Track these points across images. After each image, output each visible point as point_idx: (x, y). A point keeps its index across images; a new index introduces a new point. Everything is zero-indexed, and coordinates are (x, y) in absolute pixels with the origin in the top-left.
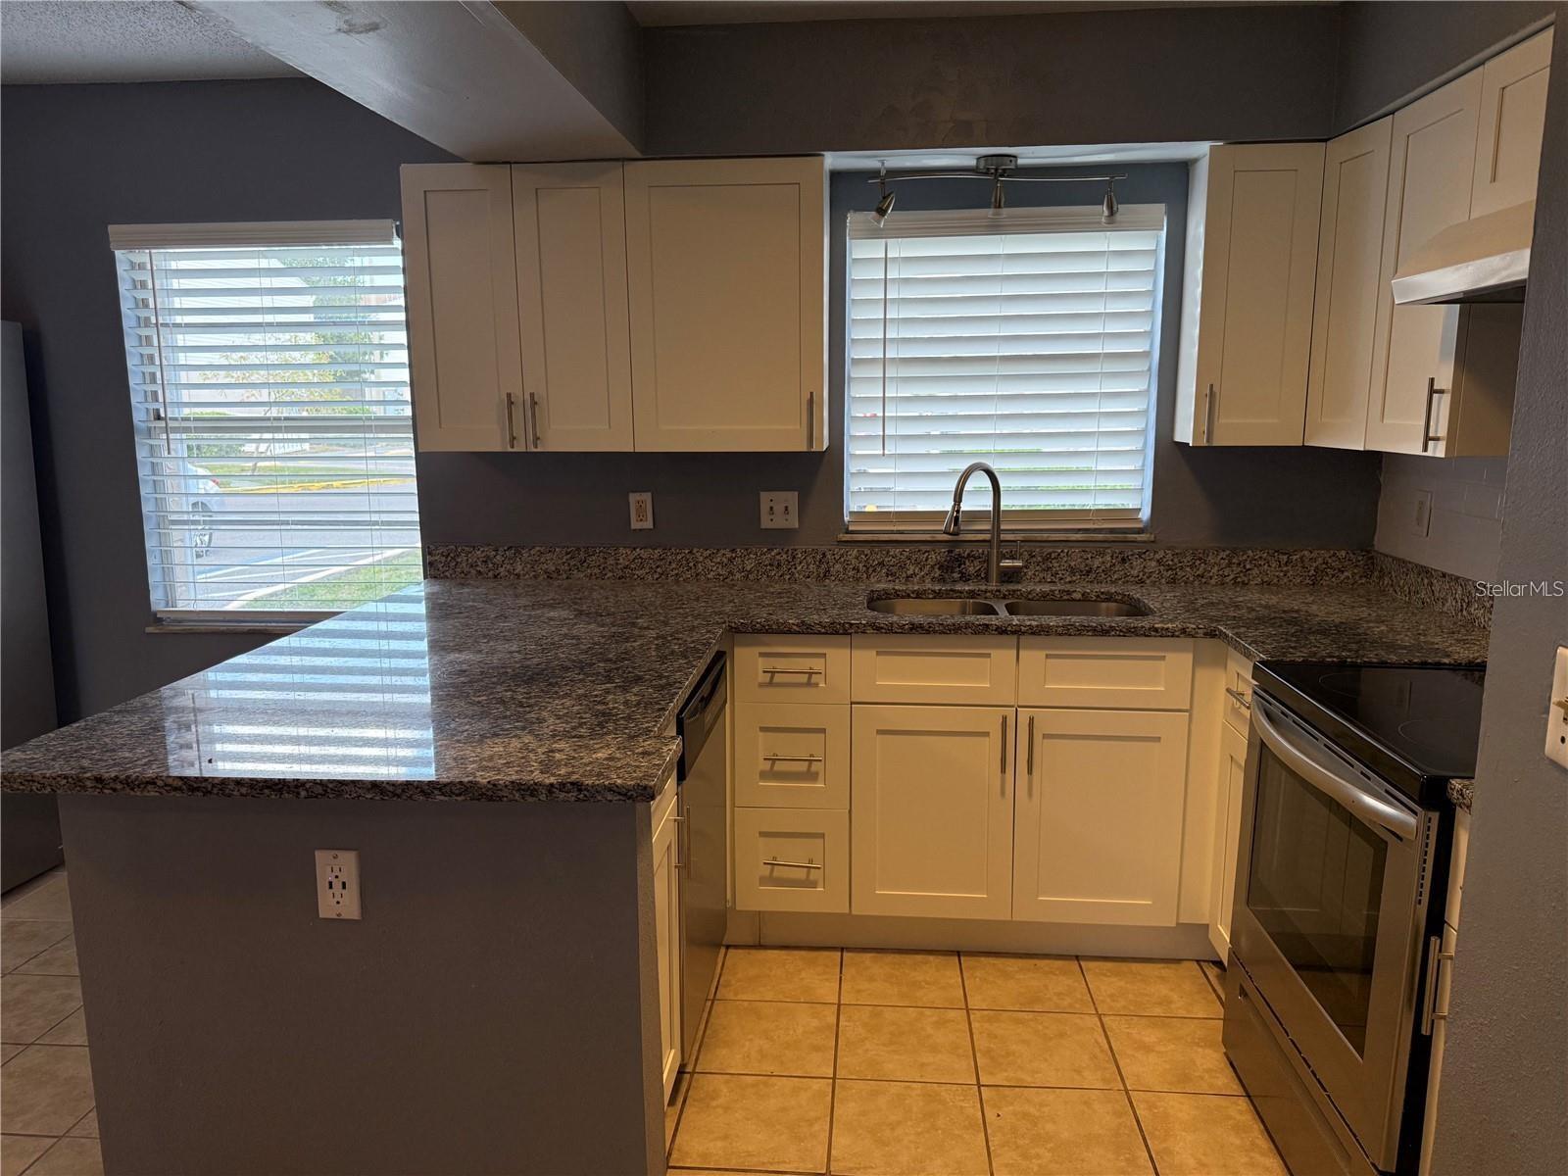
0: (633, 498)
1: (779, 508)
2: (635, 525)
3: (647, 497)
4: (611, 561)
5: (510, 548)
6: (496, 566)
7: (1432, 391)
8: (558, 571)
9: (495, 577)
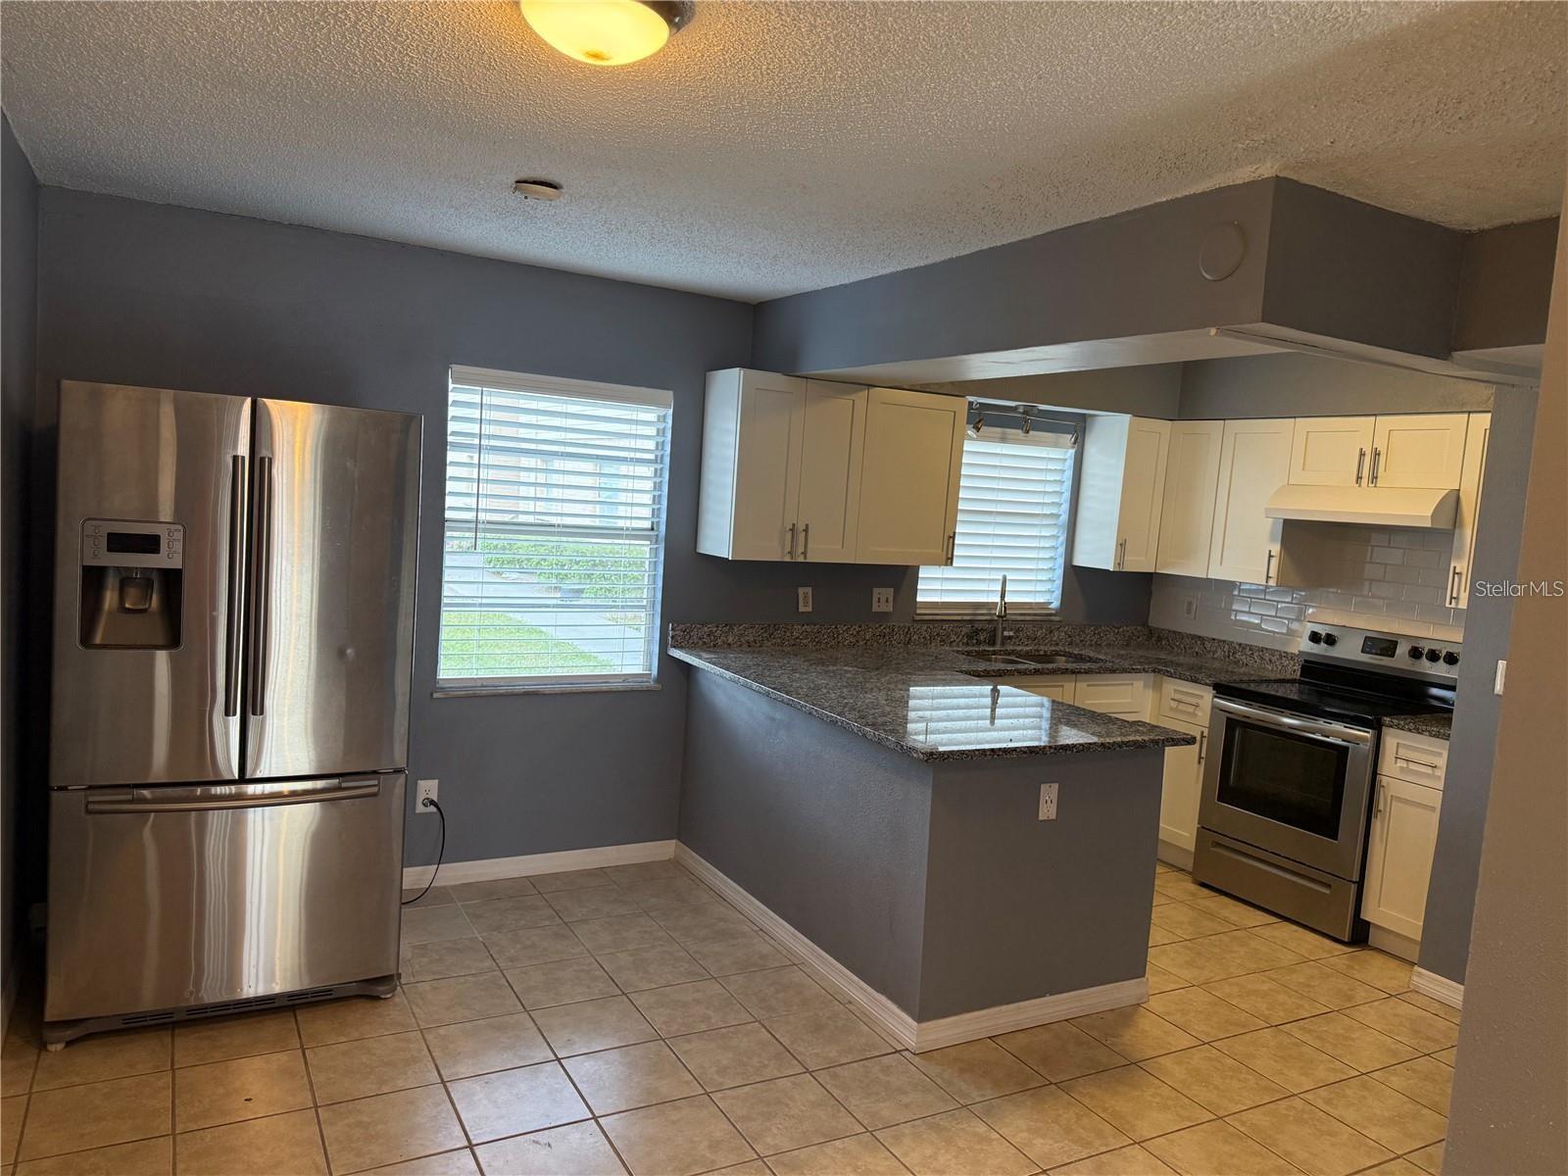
0: (801, 591)
1: (883, 599)
2: (802, 609)
3: (809, 590)
4: (788, 634)
5: (726, 625)
6: (716, 638)
7: (1270, 556)
8: (755, 641)
9: (715, 646)
